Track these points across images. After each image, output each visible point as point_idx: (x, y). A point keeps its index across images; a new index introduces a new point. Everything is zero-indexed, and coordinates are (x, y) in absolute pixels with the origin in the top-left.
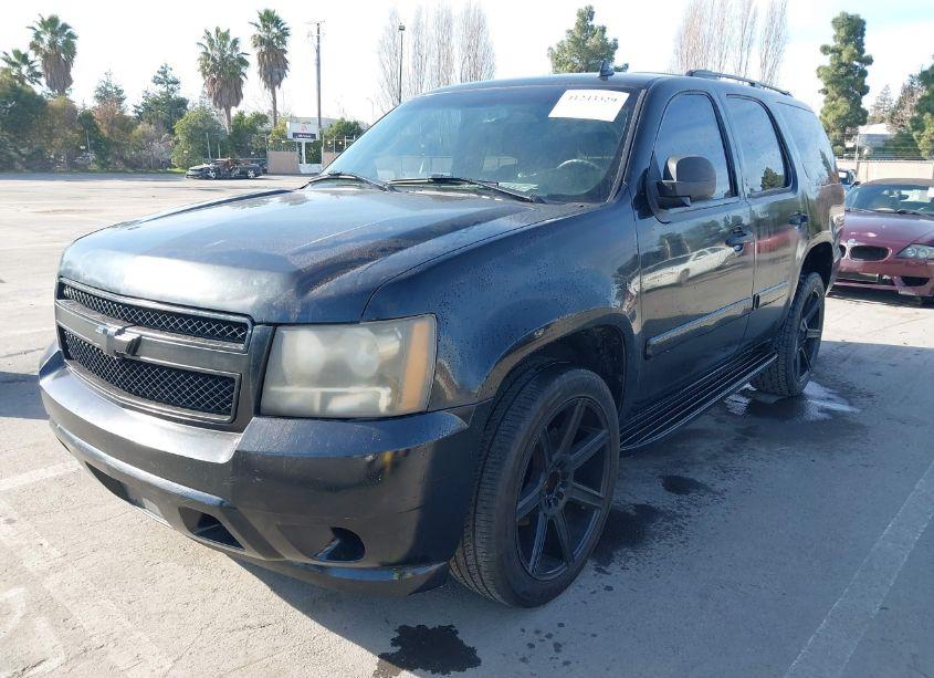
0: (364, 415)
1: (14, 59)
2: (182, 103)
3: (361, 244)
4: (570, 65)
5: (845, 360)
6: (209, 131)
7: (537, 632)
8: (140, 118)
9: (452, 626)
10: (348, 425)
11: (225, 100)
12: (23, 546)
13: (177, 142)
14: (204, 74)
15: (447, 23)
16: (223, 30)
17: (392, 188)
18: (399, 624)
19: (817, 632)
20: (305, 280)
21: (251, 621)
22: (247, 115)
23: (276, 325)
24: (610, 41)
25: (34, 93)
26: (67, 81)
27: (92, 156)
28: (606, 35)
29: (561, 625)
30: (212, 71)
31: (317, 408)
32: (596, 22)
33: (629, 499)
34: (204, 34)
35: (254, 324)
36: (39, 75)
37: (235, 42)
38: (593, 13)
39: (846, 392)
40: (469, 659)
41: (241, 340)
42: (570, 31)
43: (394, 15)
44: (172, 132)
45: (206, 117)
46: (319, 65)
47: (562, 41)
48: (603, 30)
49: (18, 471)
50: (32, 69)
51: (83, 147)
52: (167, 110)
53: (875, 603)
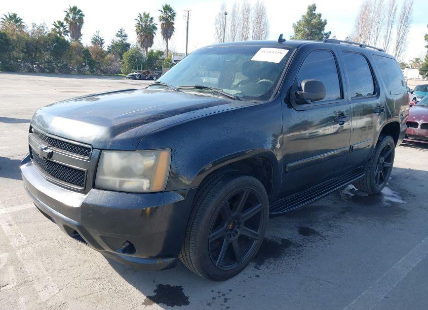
0: (136, 191)
1: (58, 25)
2: (128, 45)
3: (145, 116)
4: (303, 32)
5: (407, 178)
6: (138, 58)
7: (219, 293)
8: (109, 52)
9: (181, 286)
10: (129, 195)
11: (146, 44)
12: (13, 236)
13: (123, 63)
14: (138, 33)
15: (247, 11)
16: (147, 14)
17: (178, 90)
18: (159, 283)
19: (350, 305)
20: (115, 131)
21: (97, 276)
22: (155, 51)
23: (101, 150)
24: (323, 21)
25: (65, 40)
26: (79, 35)
27: (87, 68)
28: (321, 18)
29: (230, 290)
30: (141, 31)
31: (117, 187)
32: (317, 12)
33: (279, 236)
34: (138, 15)
35: (93, 148)
36: (68, 32)
37: (152, 19)
38: (316, 7)
39: (403, 194)
40: (184, 301)
41: (88, 155)
42: (304, 16)
43: (223, 7)
44: (122, 58)
45: (137, 51)
46: (187, 30)
47: (300, 21)
48: (320, 15)
49: (20, 204)
50: (65, 29)
51: (83, 64)
52: (121, 47)
53: (383, 294)
